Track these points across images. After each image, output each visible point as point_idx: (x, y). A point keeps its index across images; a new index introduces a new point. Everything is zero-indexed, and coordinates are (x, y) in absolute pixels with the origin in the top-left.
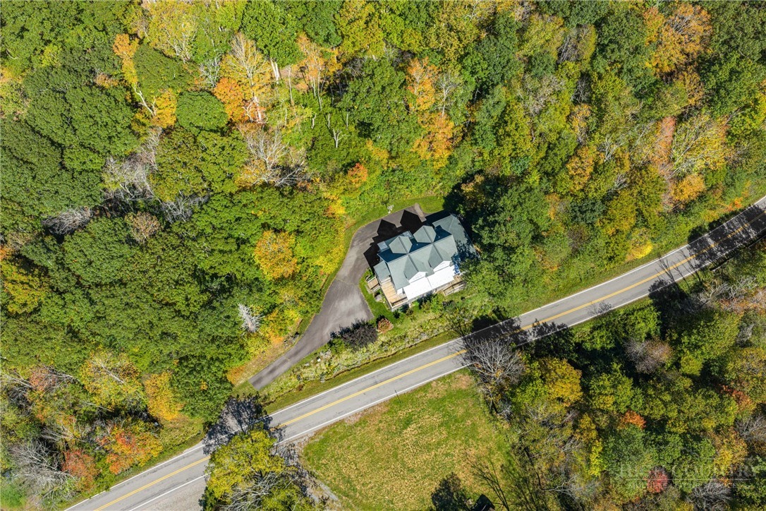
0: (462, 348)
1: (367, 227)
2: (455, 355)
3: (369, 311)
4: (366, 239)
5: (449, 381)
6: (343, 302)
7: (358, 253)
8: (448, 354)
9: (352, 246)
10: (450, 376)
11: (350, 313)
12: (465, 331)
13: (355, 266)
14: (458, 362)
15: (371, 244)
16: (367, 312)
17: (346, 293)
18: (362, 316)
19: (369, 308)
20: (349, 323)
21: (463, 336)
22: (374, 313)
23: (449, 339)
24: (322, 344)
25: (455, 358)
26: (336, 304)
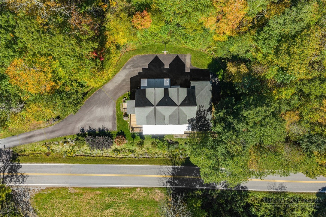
0: (169, 174)
1: (143, 57)
2: (161, 176)
3: (115, 123)
4: (137, 67)
5: (149, 192)
6: (99, 109)
7: (126, 75)
8: (158, 174)
9: (125, 68)
10: (151, 189)
11: (101, 119)
12: (177, 163)
13: (120, 85)
14: (162, 182)
15: (139, 73)
17: (104, 103)
18: (108, 126)
20: (97, 126)
21: (174, 166)
22: (118, 127)
23: (164, 164)
24: (72, 134)
25: (161, 179)
26: (94, 108)
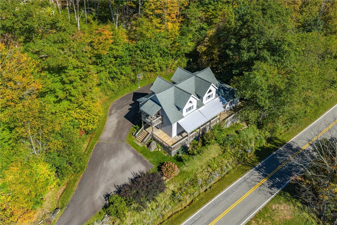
0: (260, 179)
1: (121, 99)
2: (257, 187)
3: (145, 161)
4: (123, 107)
5: (268, 214)
6: (112, 161)
7: (118, 117)
8: (250, 187)
10: (265, 209)
11: (123, 169)
12: (253, 163)
13: (117, 128)
14: (265, 192)
15: (129, 109)
16: (144, 163)
17: (113, 151)
18: (139, 168)
19: (145, 159)
20: (125, 178)
21: (254, 167)
22: (153, 162)
23: (242, 173)
24: (95, 212)
25: (260, 190)
26: (105, 163)
